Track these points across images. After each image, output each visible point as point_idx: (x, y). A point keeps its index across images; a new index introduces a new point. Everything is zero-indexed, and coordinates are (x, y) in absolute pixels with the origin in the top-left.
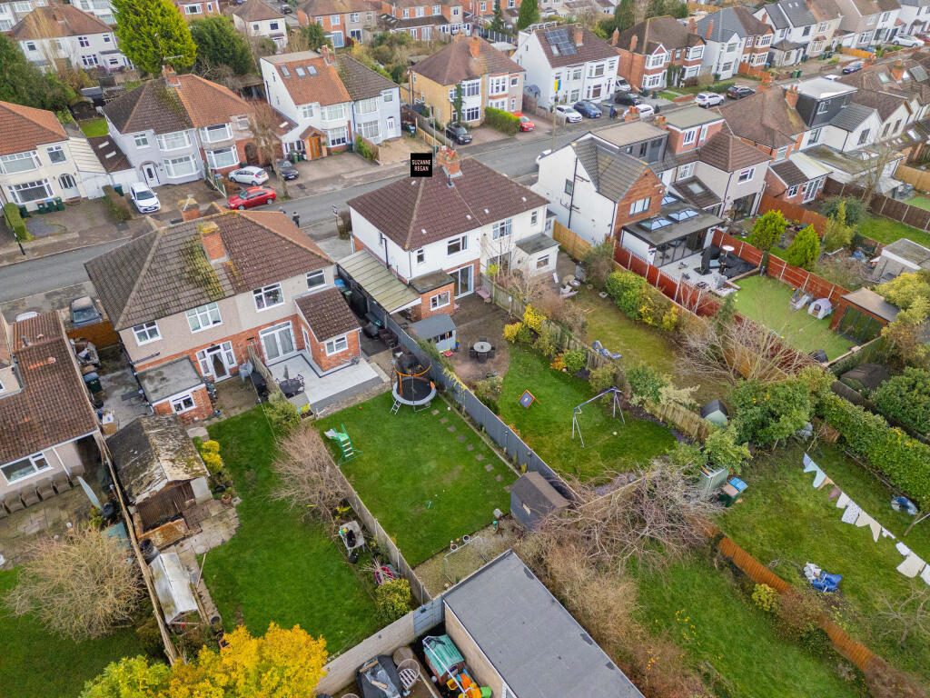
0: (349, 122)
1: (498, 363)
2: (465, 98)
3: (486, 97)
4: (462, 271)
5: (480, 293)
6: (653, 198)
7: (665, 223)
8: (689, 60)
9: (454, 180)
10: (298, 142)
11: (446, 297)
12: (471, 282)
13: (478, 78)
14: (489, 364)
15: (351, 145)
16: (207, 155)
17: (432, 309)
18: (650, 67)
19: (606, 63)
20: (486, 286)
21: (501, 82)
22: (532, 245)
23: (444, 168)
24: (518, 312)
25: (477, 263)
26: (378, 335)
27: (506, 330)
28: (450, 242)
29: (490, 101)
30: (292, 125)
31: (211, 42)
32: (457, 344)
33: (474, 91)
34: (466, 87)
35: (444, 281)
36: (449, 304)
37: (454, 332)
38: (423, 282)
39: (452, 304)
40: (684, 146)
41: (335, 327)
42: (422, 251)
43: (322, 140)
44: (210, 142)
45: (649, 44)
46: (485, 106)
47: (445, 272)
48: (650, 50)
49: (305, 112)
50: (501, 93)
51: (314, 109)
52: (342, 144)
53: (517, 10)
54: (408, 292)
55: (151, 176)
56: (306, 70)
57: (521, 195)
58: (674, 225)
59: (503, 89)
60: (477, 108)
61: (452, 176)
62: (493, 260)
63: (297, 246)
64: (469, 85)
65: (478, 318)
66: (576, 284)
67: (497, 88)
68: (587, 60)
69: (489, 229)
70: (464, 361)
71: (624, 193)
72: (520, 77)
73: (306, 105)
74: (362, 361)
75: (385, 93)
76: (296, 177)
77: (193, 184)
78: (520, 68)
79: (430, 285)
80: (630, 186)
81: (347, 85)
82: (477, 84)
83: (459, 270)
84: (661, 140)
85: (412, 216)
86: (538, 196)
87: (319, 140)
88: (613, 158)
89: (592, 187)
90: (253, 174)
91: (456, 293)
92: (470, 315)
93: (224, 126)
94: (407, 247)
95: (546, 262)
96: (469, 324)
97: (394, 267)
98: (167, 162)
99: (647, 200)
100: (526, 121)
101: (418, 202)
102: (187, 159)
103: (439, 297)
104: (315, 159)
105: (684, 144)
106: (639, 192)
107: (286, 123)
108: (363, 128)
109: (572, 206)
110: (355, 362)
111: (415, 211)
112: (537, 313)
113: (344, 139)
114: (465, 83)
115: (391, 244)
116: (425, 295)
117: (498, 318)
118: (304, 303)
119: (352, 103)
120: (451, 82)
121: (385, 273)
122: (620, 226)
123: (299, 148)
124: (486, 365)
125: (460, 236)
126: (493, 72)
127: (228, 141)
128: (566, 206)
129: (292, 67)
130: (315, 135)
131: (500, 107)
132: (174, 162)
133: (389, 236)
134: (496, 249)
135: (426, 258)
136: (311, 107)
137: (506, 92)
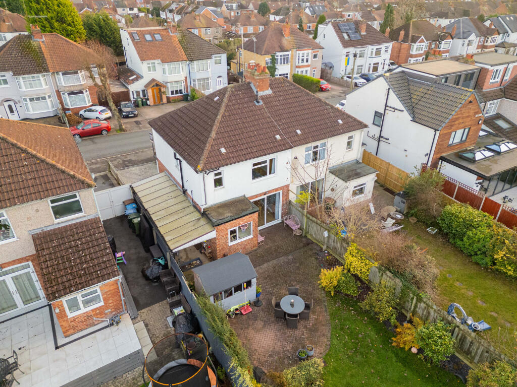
0: (186, 77)
1: (313, 330)
2: (278, 66)
3: (294, 66)
4: (269, 198)
5: (289, 223)
6: (472, 128)
7: (488, 154)
8: (441, 49)
9: (263, 98)
10: (143, 91)
11: (249, 229)
12: (279, 210)
13: (288, 51)
14: (301, 332)
15: (187, 95)
16: (62, 96)
17: (230, 244)
18: (414, 52)
19: (383, 47)
20: (296, 215)
21: (305, 55)
22: (347, 173)
23: (252, 85)
24: (335, 249)
25: (286, 189)
26: (158, 278)
27: (322, 276)
28: (254, 165)
29: (297, 69)
30: (139, 77)
31: (98, 30)
32: (258, 295)
33: (285, 61)
34: (279, 58)
35: (247, 209)
36: (251, 237)
37: (254, 281)
38: (220, 210)
39: (256, 236)
40: (491, 83)
41: (81, 277)
42: (220, 174)
43: (163, 90)
44: (64, 84)
45: (413, 36)
46: (293, 73)
47: (247, 199)
48: (414, 40)
49: (149, 67)
50: (305, 63)
51: (156, 65)
52: (179, 95)
53: (313, 31)
54: (203, 221)
55: (12, 111)
56: (153, 36)
57: (338, 117)
58: (497, 157)
59: (307, 61)
60: (287, 74)
61: (260, 94)
62: (304, 188)
63: (43, 161)
64: (281, 56)
65: (286, 254)
66: (399, 216)
67: (303, 60)
68: (369, 44)
69: (301, 152)
70: (266, 324)
71: (447, 121)
72: (320, 53)
73: (150, 62)
74: (126, 319)
75: (215, 57)
76: (135, 116)
77: (48, 119)
78: (320, 46)
79: (228, 214)
80: (453, 113)
81: (185, 49)
82: (288, 55)
83: (265, 197)
84: (473, 74)
85: (210, 132)
86: (355, 120)
87: (160, 90)
88: (427, 88)
89: (406, 116)
90: (97, 111)
91: (261, 223)
92: (276, 250)
93: (77, 73)
94: (200, 167)
95: (361, 191)
96: (275, 262)
97: (189, 192)
98: (25, 100)
99: (467, 130)
100: (324, 84)
101: (219, 117)
102: (44, 98)
103: (240, 228)
104: (155, 105)
105: (491, 81)
106: (461, 121)
107: (135, 76)
108: (197, 83)
109: (380, 137)
110: (114, 322)
111: (215, 127)
112: (363, 256)
113: (181, 90)
114: (278, 54)
115: (186, 167)
116: (222, 227)
117: (311, 256)
118: (42, 240)
119: (188, 62)
120: (267, 53)
121: (182, 198)
122: (439, 156)
123: (144, 96)
124: (297, 333)
125: (267, 158)
126: (299, 48)
127: (81, 85)
128: (373, 138)
129: (142, 34)
130: (157, 85)
131: (304, 74)
132: (31, 100)
133: (184, 158)
134: (309, 174)
135: (224, 181)
136: (154, 63)
137: (309, 63)
